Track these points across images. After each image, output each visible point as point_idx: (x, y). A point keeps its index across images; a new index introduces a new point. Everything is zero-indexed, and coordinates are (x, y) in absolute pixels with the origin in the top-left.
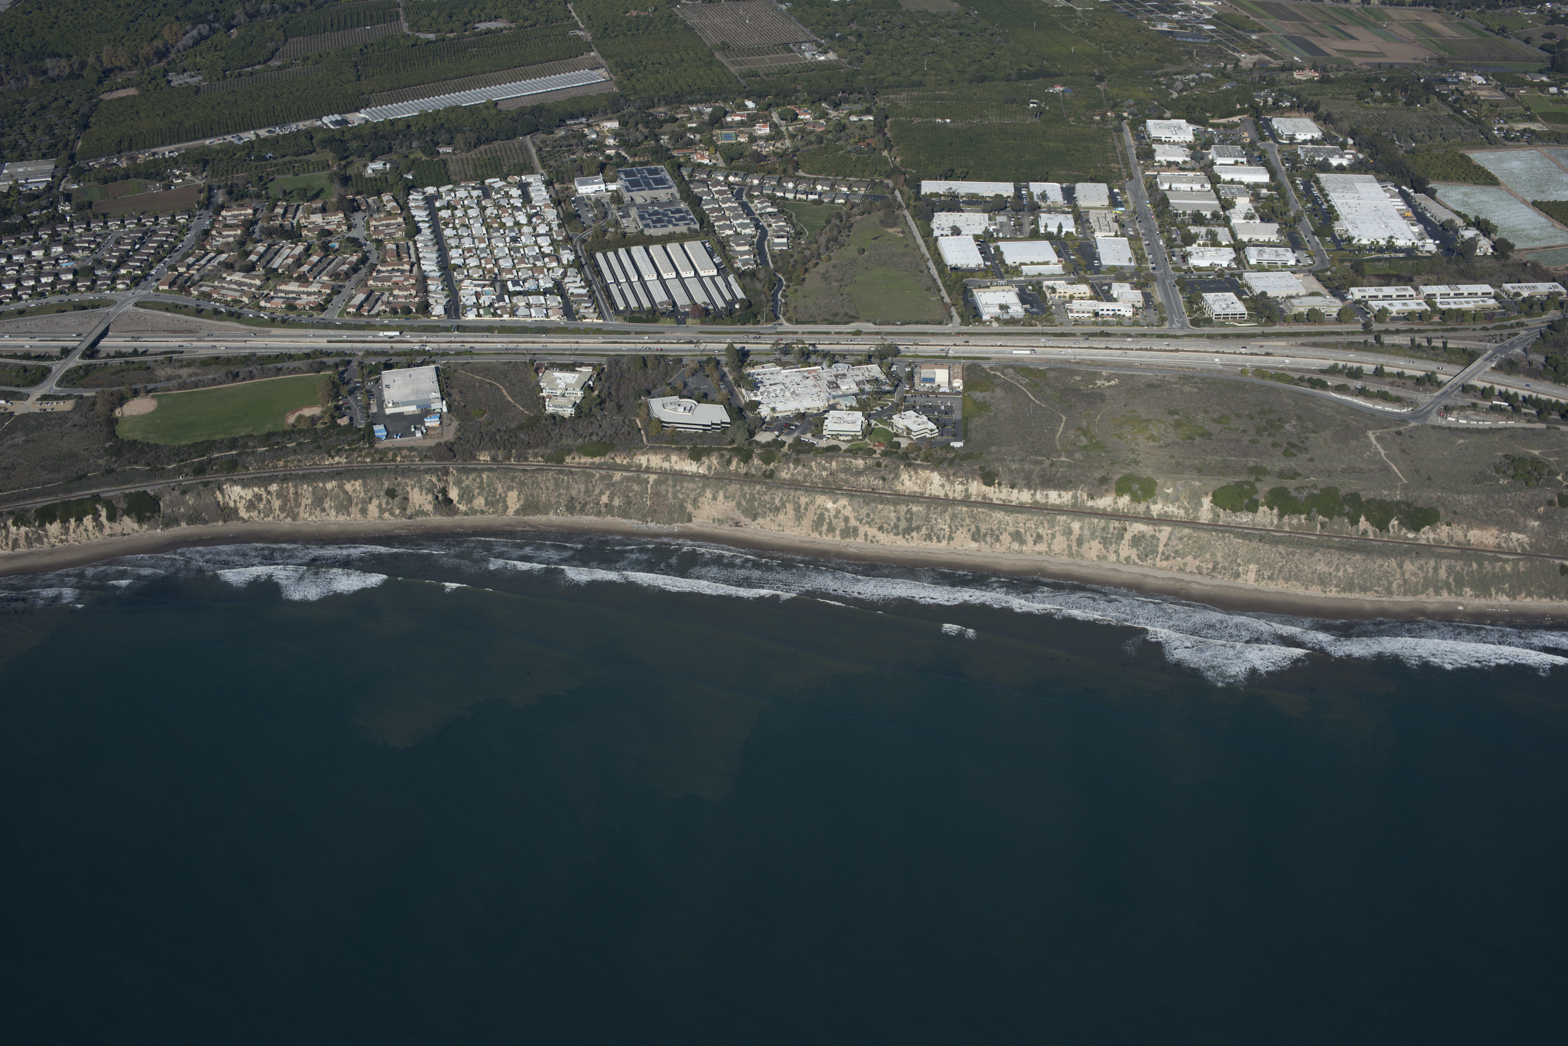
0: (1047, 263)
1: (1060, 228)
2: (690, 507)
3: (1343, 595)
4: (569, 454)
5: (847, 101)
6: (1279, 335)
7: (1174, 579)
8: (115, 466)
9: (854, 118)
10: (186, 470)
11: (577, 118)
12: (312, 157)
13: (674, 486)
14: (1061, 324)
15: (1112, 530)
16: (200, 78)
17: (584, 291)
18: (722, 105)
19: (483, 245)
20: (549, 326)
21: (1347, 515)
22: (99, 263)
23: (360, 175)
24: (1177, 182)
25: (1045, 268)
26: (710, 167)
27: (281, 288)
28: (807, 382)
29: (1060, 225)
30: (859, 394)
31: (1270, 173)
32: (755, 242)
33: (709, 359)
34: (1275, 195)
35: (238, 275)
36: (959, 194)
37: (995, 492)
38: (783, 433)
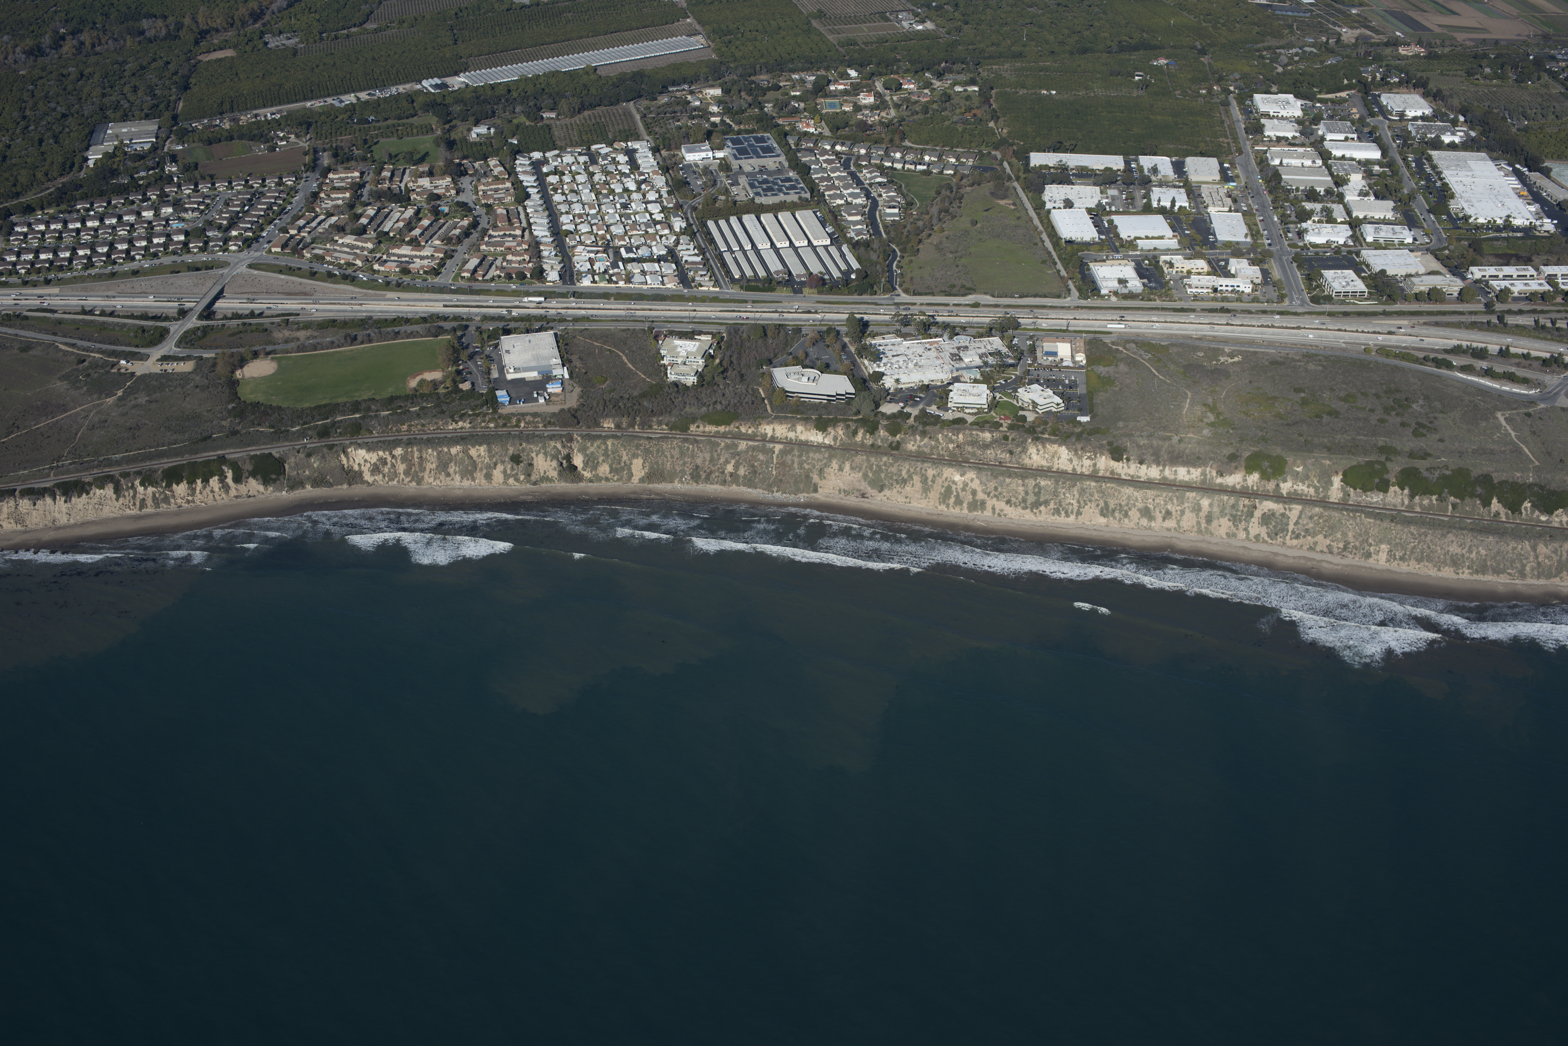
0: (1161, 238)
1: (1173, 202)
2: (815, 478)
3: (1475, 577)
4: (693, 423)
5: (951, 71)
6: (1401, 314)
7: (1304, 558)
8: (239, 428)
9: (958, 89)
10: (310, 433)
11: (679, 85)
12: (414, 120)
13: (800, 456)
14: (1180, 299)
15: (1241, 507)
16: (297, 40)
17: (698, 259)
18: (824, 73)
19: (593, 212)
20: (665, 293)
21: (1479, 497)
22: (210, 224)
23: (465, 140)
24: (1288, 158)
25: (1160, 242)
26: (816, 136)
27: (394, 251)
28: (929, 354)
29: (1173, 200)
30: (982, 367)
31: (1381, 149)
32: (866, 212)
33: (829, 329)
34: (1388, 172)
35: (350, 238)
36: (1069, 166)
37: (1123, 467)
38: (907, 404)
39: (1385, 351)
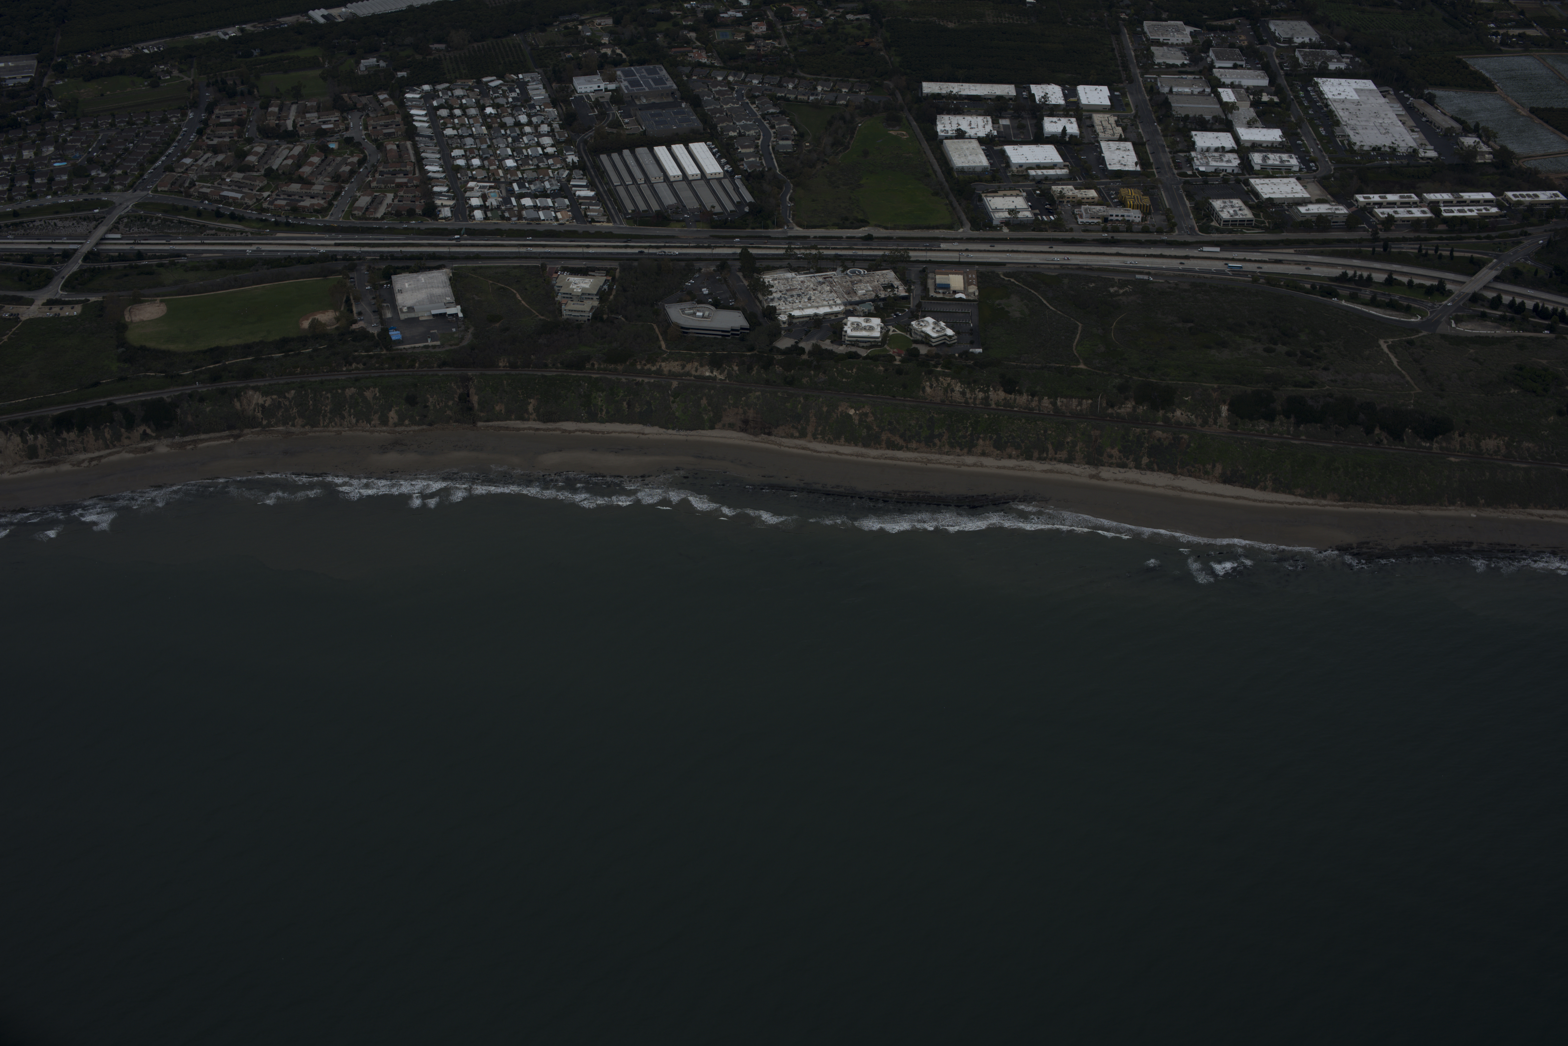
0: (1052, 166)
1: (1064, 131)
2: (711, 414)
4: (588, 361)
6: (1287, 242)
8: (128, 373)
9: (850, 17)
10: (201, 377)
11: (570, 14)
12: (301, 54)
13: (695, 393)
14: (1072, 230)
15: (1131, 438)
17: (591, 194)
19: (485, 146)
20: (559, 229)
21: (1362, 424)
23: (353, 73)
24: (1177, 86)
25: (1051, 172)
26: (709, 66)
27: (283, 189)
28: (823, 288)
29: (1064, 129)
30: (876, 300)
31: (1269, 76)
32: (760, 144)
33: (723, 263)
34: (1276, 99)
35: (238, 176)
36: (961, 95)
37: (1015, 399)
38: (802, 339)
39: (1272, 280)
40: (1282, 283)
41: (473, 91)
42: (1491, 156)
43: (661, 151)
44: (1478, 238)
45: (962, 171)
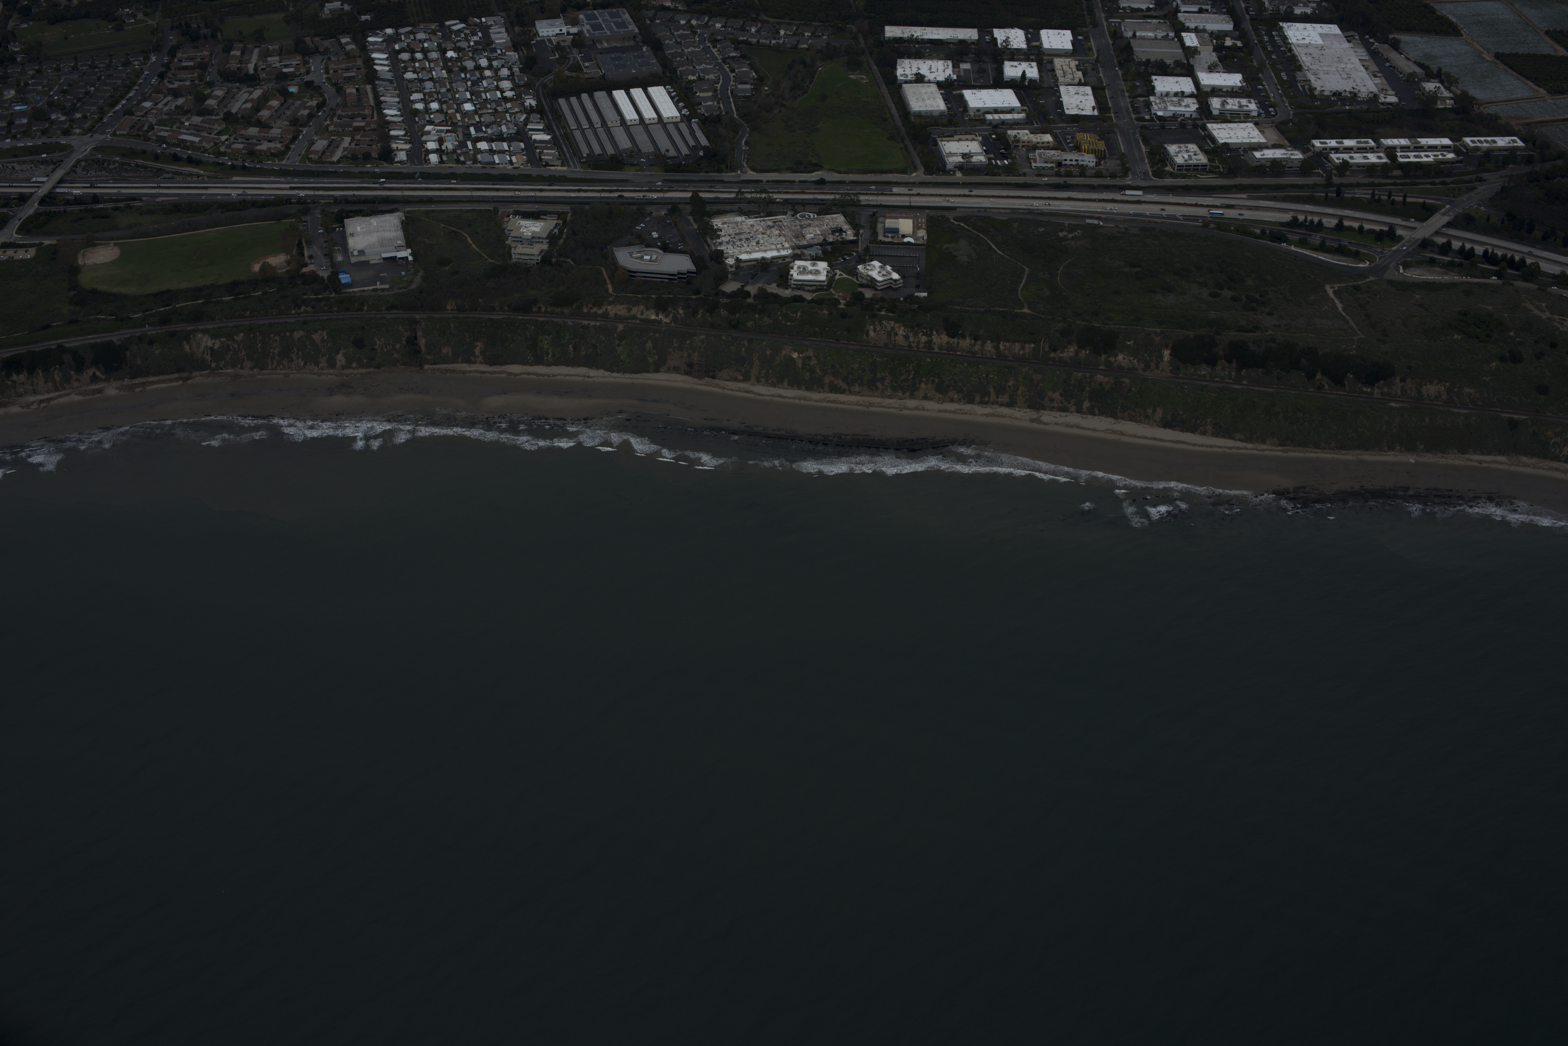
0: (1010, 111)
1: (1024, 75)
2: (655, 357)
4: (534, 305)
6: (1241, 187)
8: (79, 316)
10: (153, 320)
13: (641, 336)
14: (1024, 175)
15: (1072, 383)
17: (547, 138)
19: (443, 89)
20: (512, 173)
21: (1304, 369)
22: (54, 106)
23: (317, 16)
24: (1141, 30)
25: (1008, 116)
26: (673, 10)
27: (241, 133)
28: (772, 232)
29: (1024, 73)
30: (824, 244)
31: (1234, 21)
32: (718, 88)
33: (674, 207)
34: (1239, 44)
35: (197, 120)
36: (923, 39)
37: (958, 343)
38: (748, 282)
39: (1222, 224)
40: (1232, 228)
41: (436, 34)
42: (1452, 102)
43: (620, 95)
44: (1432, 184)
45: (919, 115)
